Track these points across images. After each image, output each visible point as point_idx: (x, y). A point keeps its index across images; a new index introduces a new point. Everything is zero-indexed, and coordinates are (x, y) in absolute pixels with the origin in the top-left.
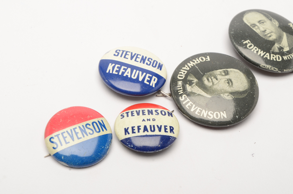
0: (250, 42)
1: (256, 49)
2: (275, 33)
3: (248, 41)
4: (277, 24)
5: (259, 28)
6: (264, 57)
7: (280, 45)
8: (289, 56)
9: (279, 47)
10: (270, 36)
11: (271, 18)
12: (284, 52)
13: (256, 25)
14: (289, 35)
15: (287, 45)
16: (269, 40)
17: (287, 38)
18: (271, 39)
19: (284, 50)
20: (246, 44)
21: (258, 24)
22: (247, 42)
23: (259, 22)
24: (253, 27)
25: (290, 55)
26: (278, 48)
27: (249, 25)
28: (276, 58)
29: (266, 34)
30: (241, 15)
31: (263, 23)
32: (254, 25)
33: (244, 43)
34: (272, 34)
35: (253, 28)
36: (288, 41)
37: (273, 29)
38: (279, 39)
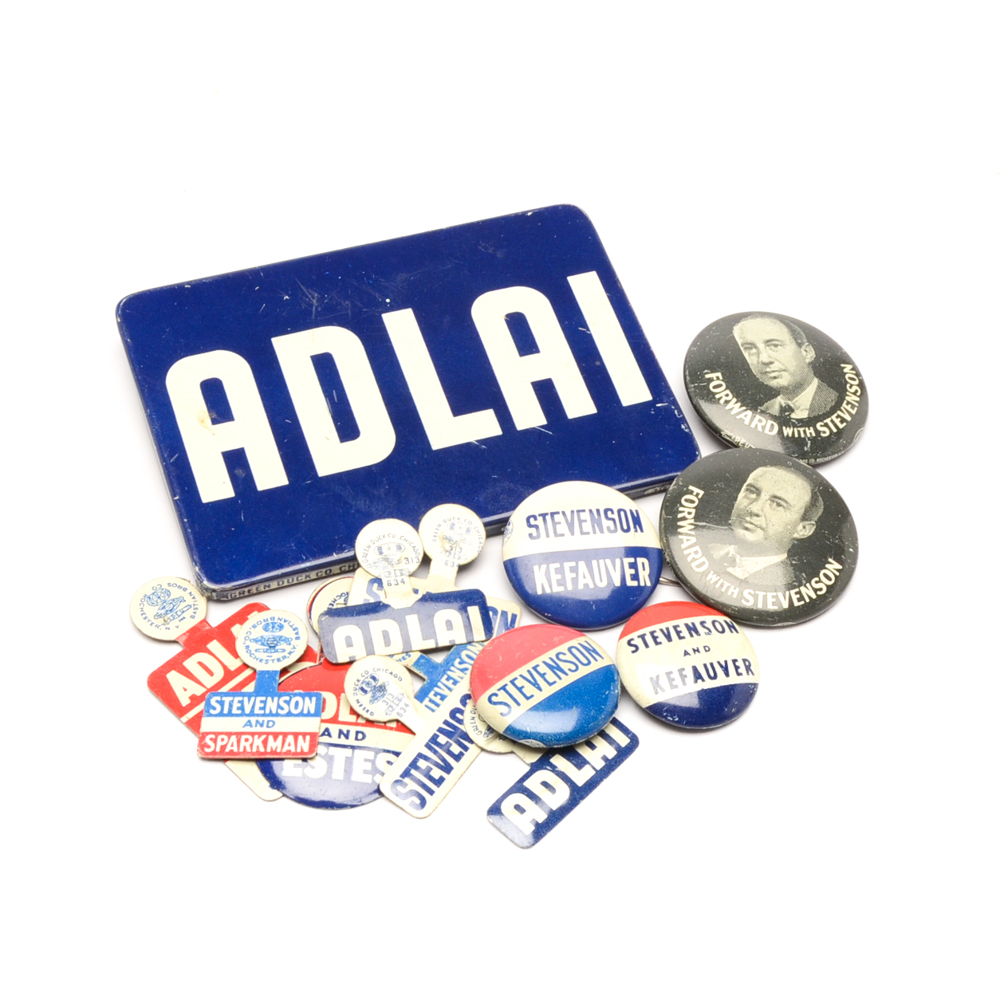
0: (721, 378)
1: (727, 395)
2: (792, 375)
3: (719, 374)
4: (810, 354)
5: (758, 354)
6: (738, 417)
7: (790, 403)
8: (799, 432)
9: (784, 405)
10: (775, 378)
11: (805, 340)
12: (790, 419)
13: (756, 347)
14: (825, 386)
15: (808, 407)
16: (767, 385)
17: (816, 393)
18: (774, 383)
19: (793, 416)
20: (711, 380)
21: (761, 346)
22: (713, 375)
23: (768, 342)
24: (746, 349)
25: (801, 430)
26: (781, 406)
27: (739, 342)
28: (764, 427)
29: (768, 370)
30: (737, 318)
31: (776, 346)
32: (752, 346)
33: (707, 376)
34: (784, 373)
35: (743, 352)
36: (814, 399)
37: (792, 365)
38: (796, 388)
